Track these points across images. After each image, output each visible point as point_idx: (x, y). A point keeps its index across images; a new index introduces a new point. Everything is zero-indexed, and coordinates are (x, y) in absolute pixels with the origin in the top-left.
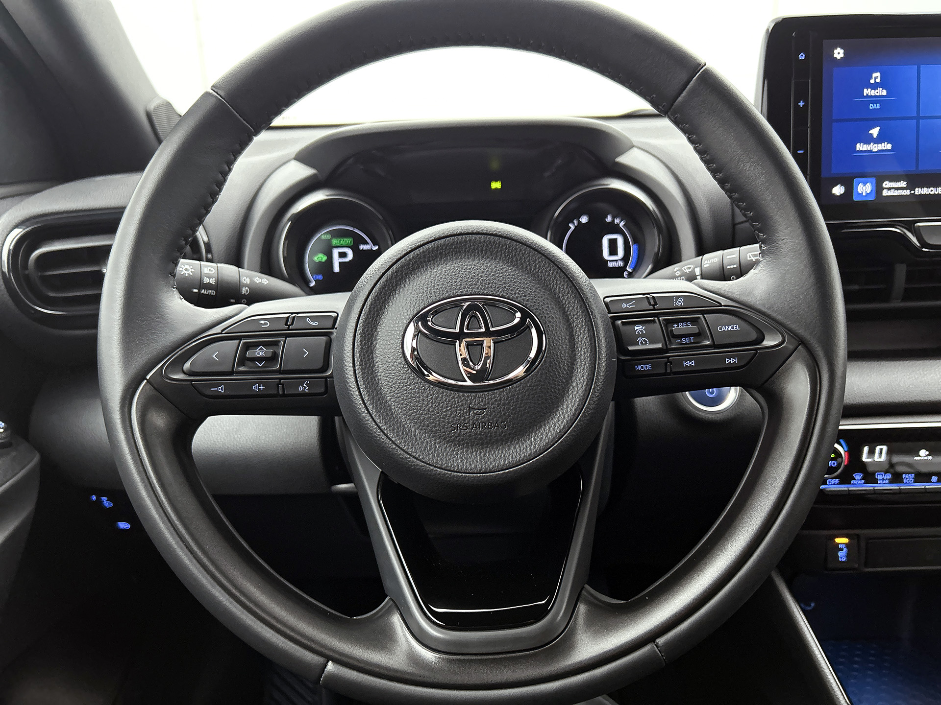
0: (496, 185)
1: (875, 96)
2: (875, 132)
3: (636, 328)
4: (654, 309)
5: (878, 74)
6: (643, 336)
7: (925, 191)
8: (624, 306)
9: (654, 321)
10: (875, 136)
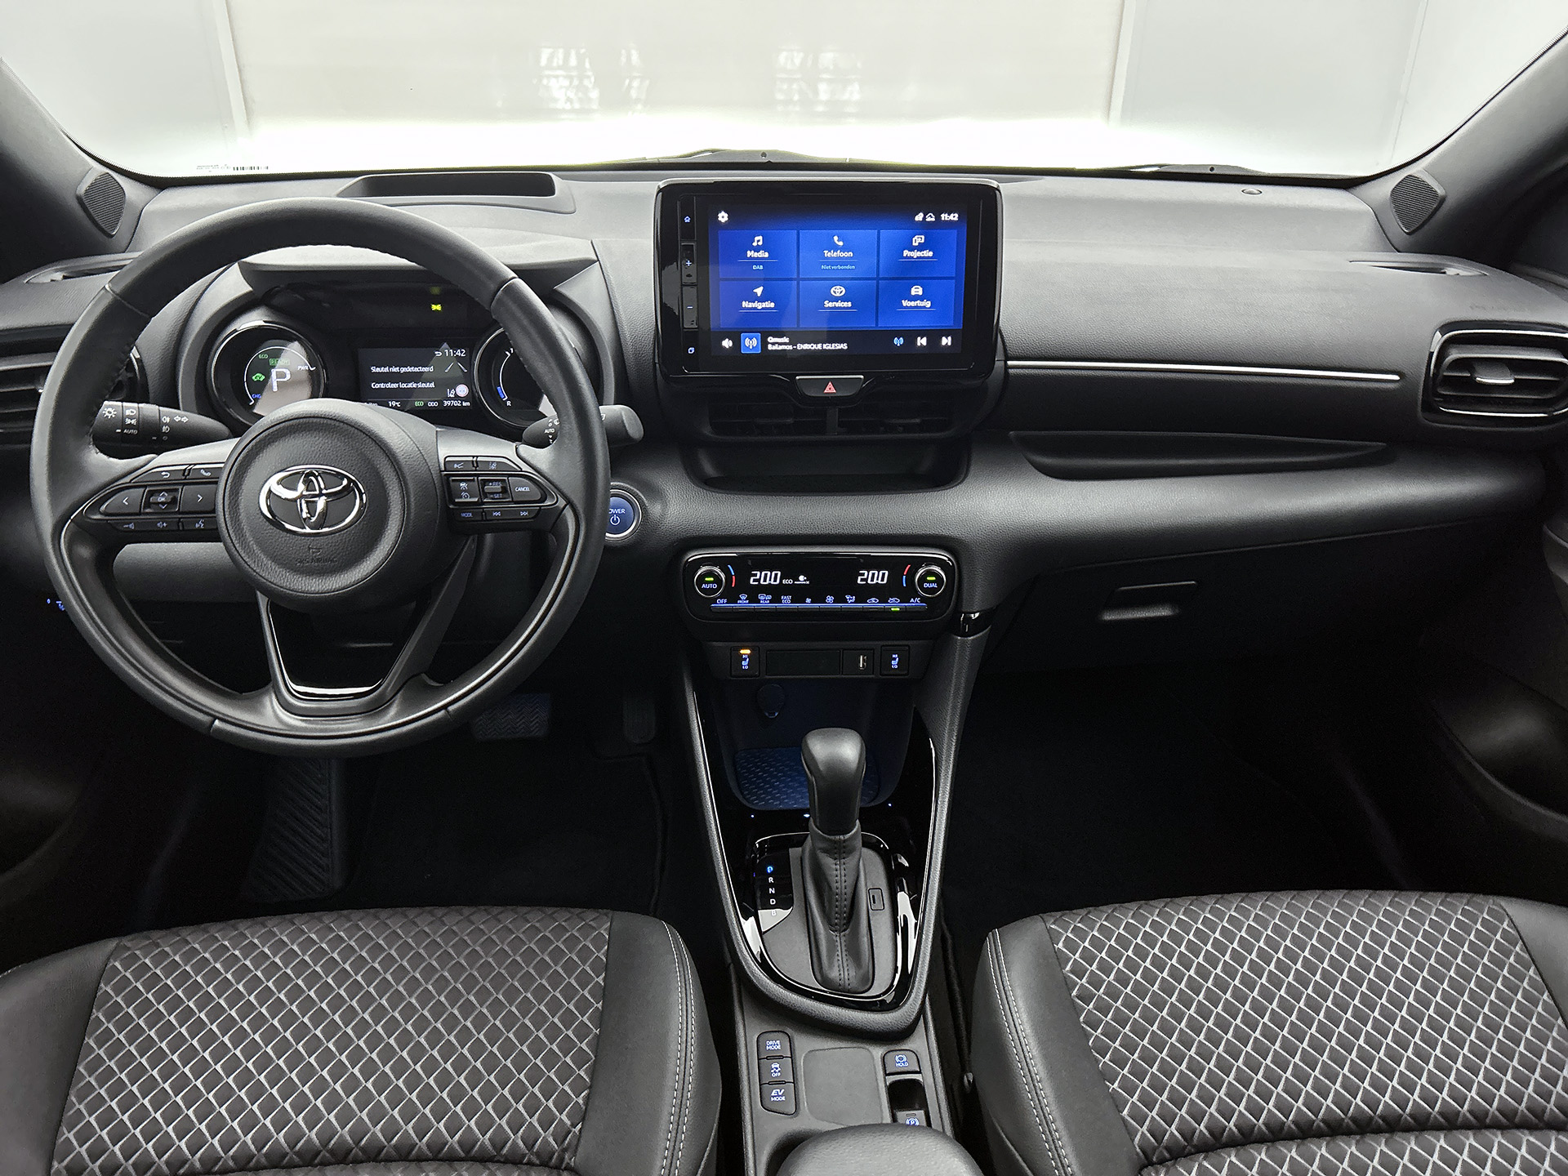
0: (437, 307)
1: (758, 258)
2: (759, 291)
3: (461, 485)
4: (476, 471)
5: (760, 238)
6: (465, 491)
7: (806, 347)
8: (456, 466)
9: (473, 480)
10: (759, 295)
